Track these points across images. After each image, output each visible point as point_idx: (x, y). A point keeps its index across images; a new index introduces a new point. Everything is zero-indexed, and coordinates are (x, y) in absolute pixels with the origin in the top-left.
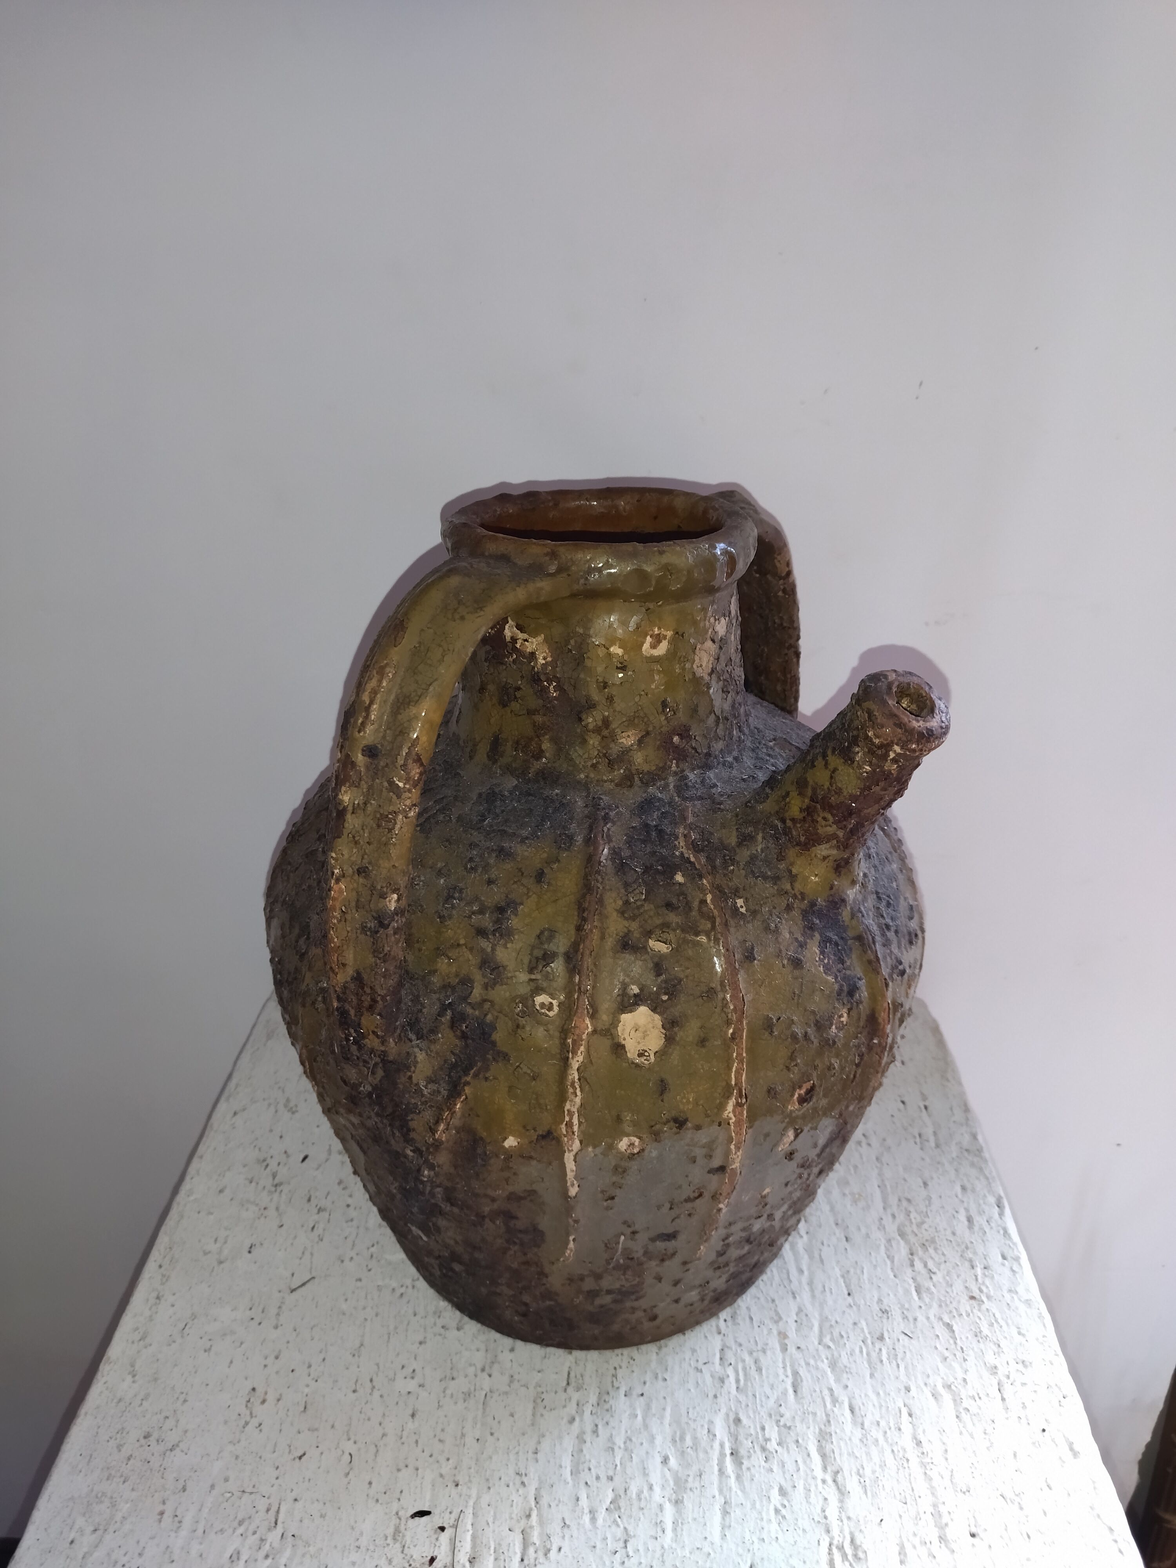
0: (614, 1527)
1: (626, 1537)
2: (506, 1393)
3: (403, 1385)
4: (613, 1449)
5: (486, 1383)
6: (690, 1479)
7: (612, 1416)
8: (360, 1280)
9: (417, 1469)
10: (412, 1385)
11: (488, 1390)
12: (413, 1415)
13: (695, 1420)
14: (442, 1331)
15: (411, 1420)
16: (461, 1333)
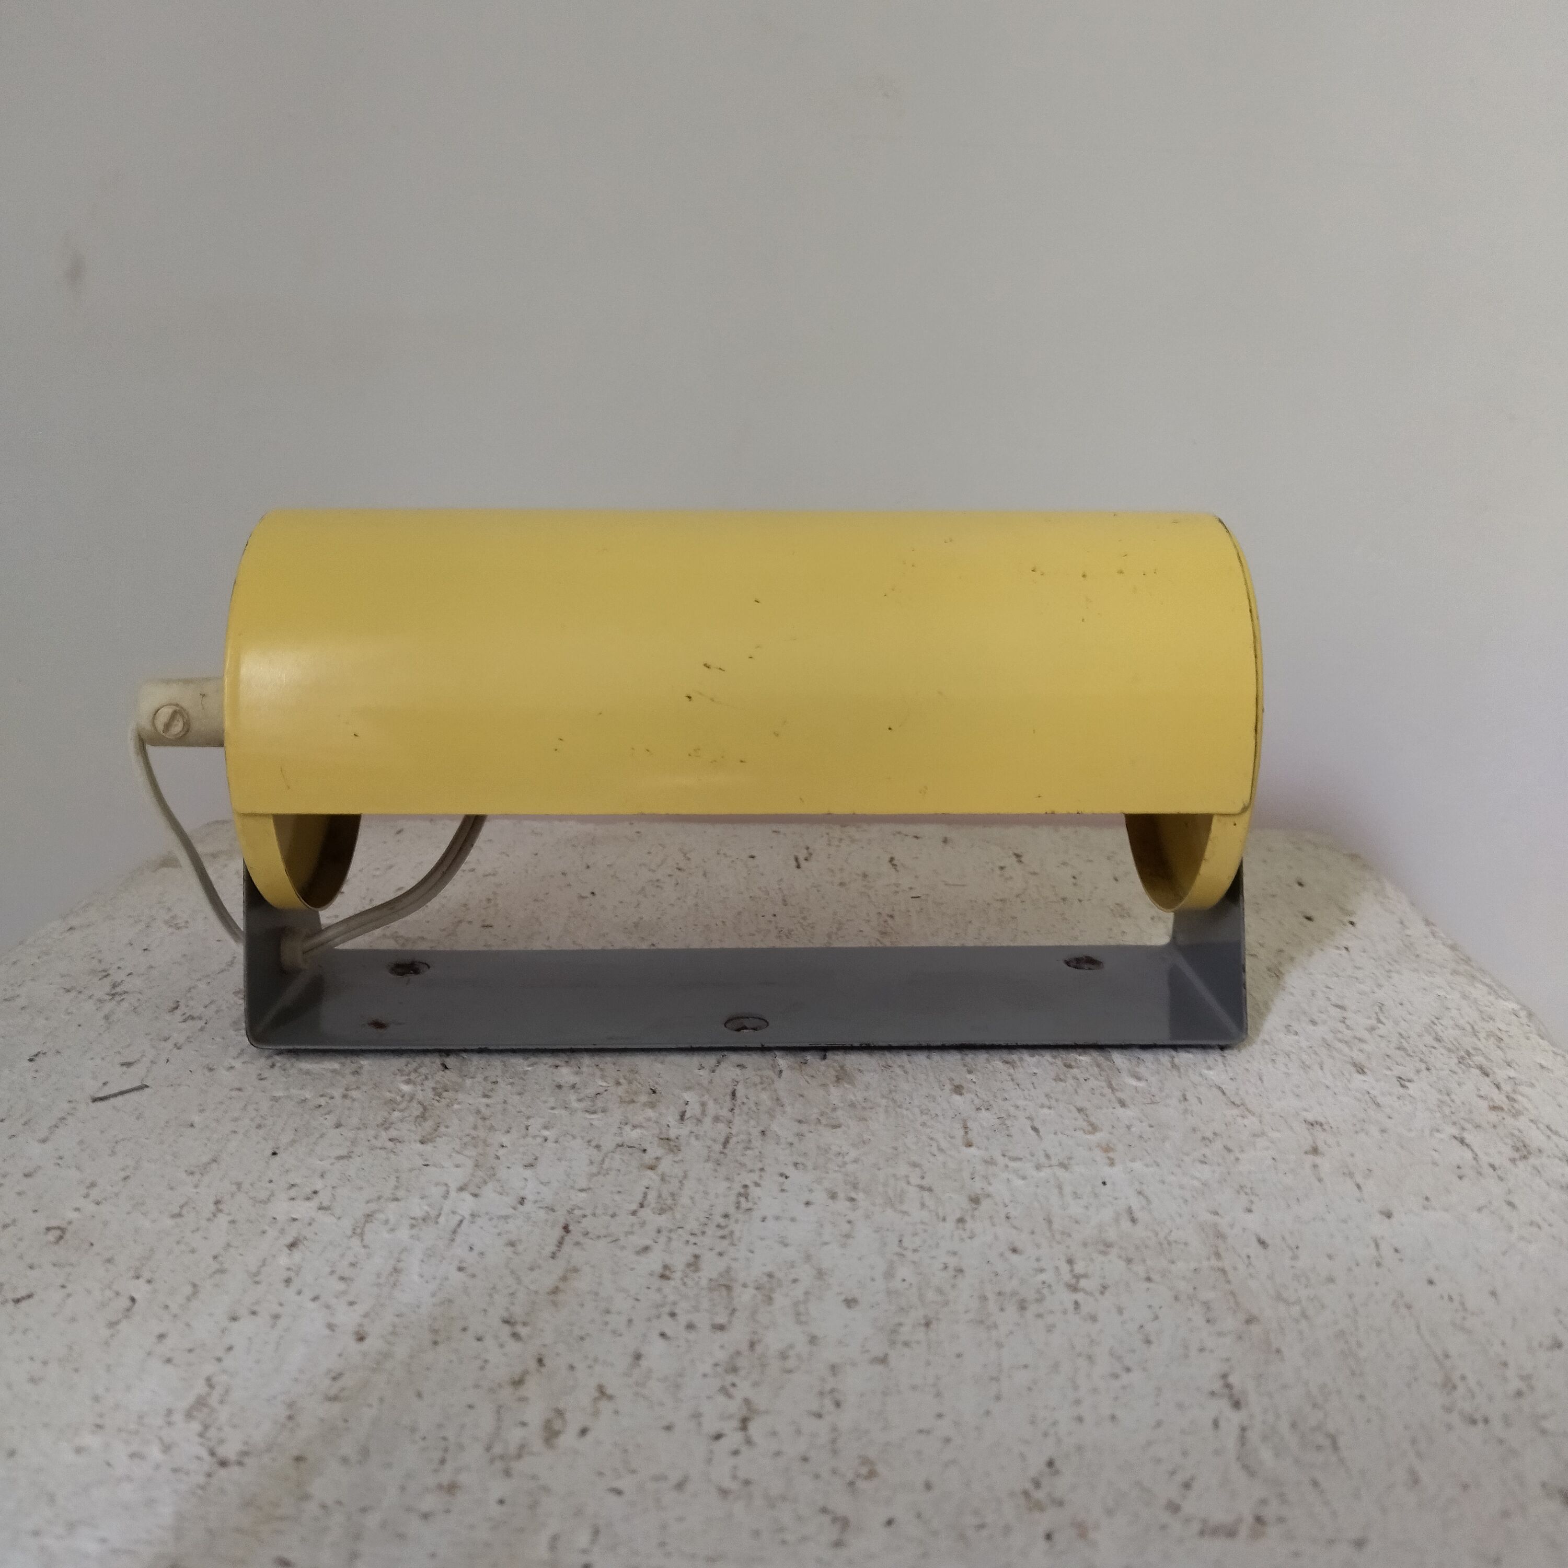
0: (721, 1399)
1: (744, 1412)
2: (506, 1217)
3: (281, 1208)
4: (728, 1288)
5: (466, 1204)
6: (905, 1330)
7: (733, 1244)
8: (240, 1089)
9: (276, 1317)
10: (304, 1210)
11: (467, 1214)
12: (293, 1245)
13: (915, 1251)
14: (390, 1145)
15: (287, 1251)
16: (428, 1147)
